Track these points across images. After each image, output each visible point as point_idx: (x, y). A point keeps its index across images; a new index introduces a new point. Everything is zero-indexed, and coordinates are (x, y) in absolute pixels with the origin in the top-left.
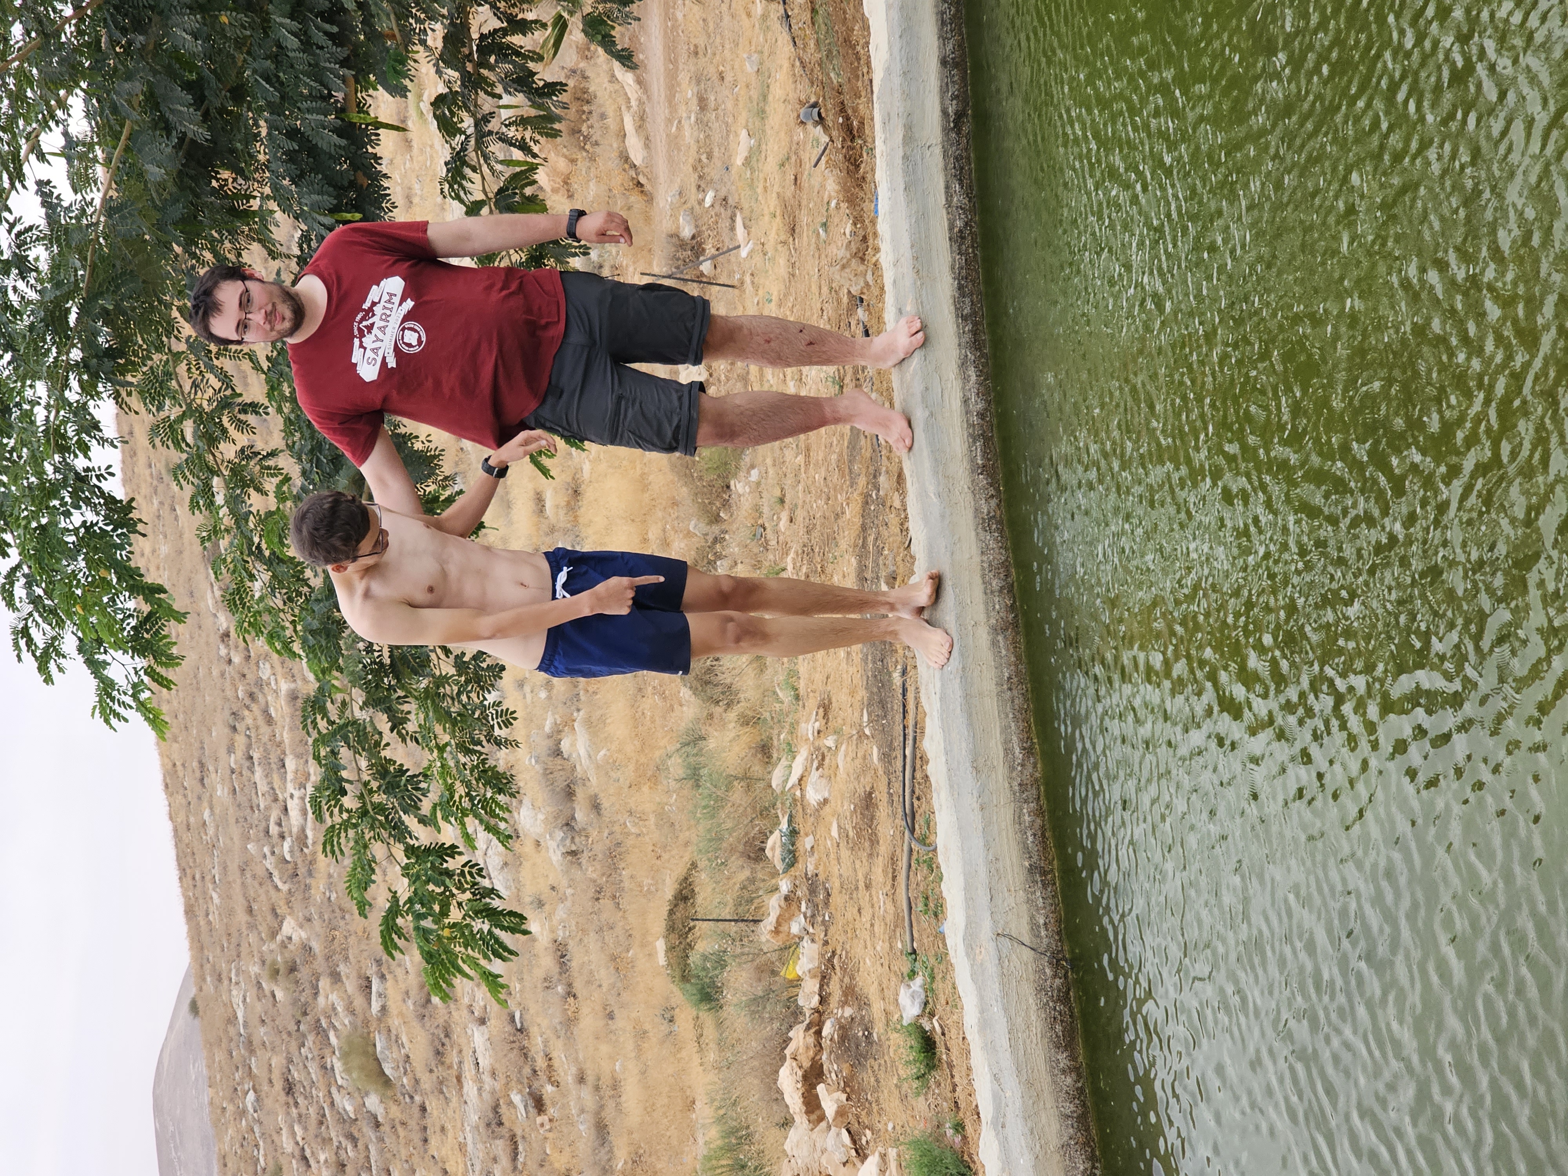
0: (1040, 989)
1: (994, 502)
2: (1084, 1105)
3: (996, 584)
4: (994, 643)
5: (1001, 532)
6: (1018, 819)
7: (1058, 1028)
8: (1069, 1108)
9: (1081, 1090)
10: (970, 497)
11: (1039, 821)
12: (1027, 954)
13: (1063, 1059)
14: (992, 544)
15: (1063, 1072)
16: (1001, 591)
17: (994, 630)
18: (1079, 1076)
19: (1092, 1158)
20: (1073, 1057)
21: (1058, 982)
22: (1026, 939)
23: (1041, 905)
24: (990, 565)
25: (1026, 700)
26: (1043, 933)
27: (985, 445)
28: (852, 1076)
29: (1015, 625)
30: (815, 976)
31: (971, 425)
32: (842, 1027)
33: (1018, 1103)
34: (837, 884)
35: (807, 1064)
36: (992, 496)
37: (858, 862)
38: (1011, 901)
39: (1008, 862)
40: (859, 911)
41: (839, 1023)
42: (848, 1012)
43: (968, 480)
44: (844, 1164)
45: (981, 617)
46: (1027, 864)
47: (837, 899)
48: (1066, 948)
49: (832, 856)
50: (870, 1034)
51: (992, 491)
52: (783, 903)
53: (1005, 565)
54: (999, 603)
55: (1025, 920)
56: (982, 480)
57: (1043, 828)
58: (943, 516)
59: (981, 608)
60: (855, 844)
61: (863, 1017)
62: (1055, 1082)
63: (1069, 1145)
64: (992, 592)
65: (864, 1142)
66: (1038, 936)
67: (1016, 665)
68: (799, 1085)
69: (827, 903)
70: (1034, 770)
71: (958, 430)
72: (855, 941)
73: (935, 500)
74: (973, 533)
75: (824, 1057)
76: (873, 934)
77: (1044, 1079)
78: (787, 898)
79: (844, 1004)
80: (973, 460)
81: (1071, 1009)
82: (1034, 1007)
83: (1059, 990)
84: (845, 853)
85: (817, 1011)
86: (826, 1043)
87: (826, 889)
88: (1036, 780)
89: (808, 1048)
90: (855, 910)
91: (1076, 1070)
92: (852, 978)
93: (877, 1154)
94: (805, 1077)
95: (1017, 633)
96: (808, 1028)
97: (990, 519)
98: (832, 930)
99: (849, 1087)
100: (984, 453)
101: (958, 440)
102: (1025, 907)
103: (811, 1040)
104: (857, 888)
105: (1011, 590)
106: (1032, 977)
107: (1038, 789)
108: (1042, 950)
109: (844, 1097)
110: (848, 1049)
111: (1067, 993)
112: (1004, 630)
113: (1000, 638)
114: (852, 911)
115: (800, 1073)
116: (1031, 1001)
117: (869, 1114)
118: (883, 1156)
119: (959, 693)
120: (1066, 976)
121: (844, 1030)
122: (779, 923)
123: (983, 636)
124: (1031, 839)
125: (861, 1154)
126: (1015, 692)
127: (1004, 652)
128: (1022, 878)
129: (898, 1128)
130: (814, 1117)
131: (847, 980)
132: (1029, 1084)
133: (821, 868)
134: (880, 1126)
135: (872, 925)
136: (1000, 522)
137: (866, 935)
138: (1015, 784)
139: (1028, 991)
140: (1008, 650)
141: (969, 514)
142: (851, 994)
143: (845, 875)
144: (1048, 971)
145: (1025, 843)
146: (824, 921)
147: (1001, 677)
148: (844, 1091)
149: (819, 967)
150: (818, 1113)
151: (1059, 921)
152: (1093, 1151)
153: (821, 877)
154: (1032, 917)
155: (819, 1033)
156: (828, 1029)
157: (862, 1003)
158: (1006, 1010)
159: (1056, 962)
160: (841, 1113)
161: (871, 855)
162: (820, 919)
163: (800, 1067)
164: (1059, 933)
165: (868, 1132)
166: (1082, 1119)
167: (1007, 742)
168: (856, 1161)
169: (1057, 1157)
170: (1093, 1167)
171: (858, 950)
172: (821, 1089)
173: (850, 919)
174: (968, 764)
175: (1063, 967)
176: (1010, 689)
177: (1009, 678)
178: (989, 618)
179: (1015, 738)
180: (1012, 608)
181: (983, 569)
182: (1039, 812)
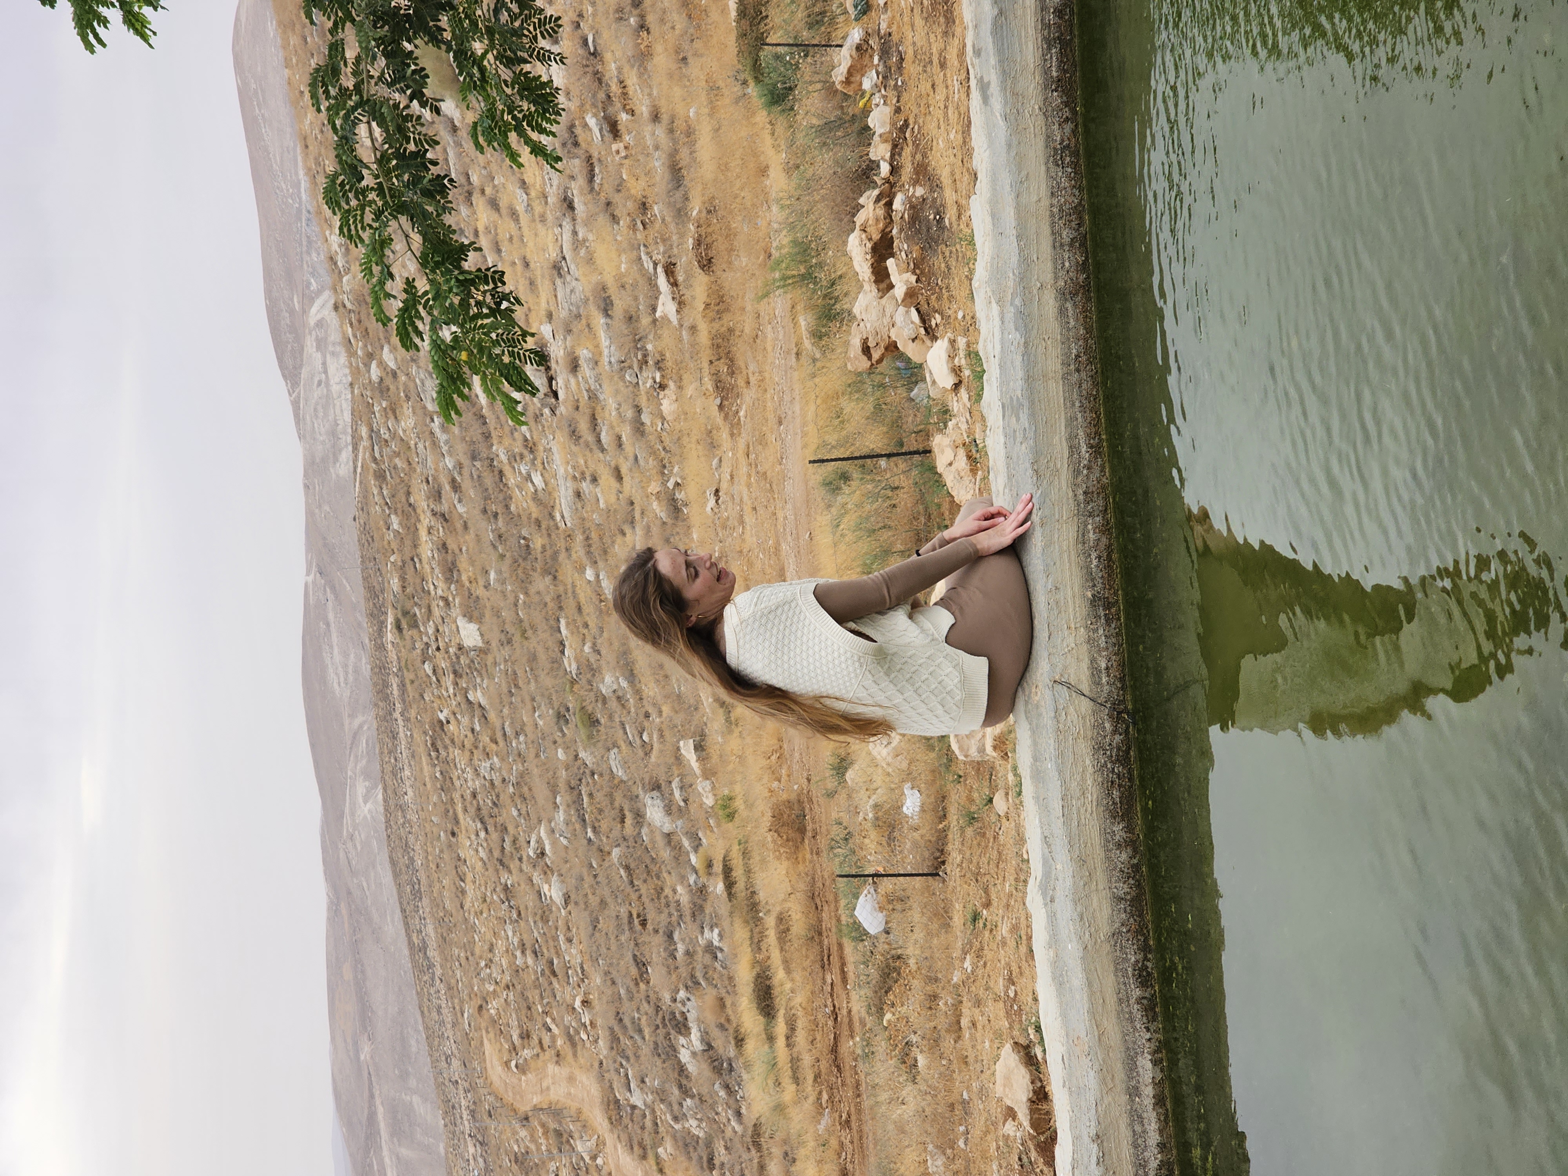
0: (1099, 748)
1: (1068, 127)
2: (1138, 885)
3: (1067, 235)
4: (1062, 311)
5: (1075, 165)
6: (1082, 538)
7: (1116, 793)
8: (1123, 889)
9: (1136, 868)
10: (1041, 120)
11: (1104, 540)
12: (1085, 706)
13: (1118, 828)
14: (1065, 183)
15: (1119, 846)
16: (1071, 245)
17: (1063, 295)
18: (1135, 851)
19: (1145, 948)
20: (1129, 829)
21: (1118, 738)
22: (1085, 687)
23: (1103, 645)
24: (1061, 210)
25: (1095, 384)
26: (1104, 680)
27: (1062, 54)
28: (923, 259)
29: (1085, 288)
30: (886, 141)
31: (1046, 26)
32: (912, 207)
33: (1069, 882)
34: (910, 52)
35: (876, 236)
36: (1067, 119)
37: (932, 36)
38: (1071, 641)
39: (1070, 593)
40: (933, 85)
41: (910, 202)
42: (920, 191)
43: (1041, 98)
44: (913, 340)
45: (1049, 277)
46: (1089, 594)
47: (911, 68)
48: (1129, 697)
49: (906, 19)
50: (942, 218)
51: (1067, 113)
52: (854, 53)
53: (1078, 211)
54: (1070, 259)
55: (1085, 664)
56: (1056, 98)
57: (1109, 547)
58: (1009, 146)
59: (1049, 265)
60: (929, 15)
61: (934, 200)
62: (1108, 858)
63: (1120, 933)
64: (1062, 245)
65: (933, 323)
66: (1098, 684)
67: (1086, 340)
68: (869, 257)
69: (900, 68)
70: (1100, 476)
71: (1031, 32)
72: (929, 118)
73: (1001, 123)
74: (1043, 168)
75: (895, 232)
76: (946, 114)
77: (1098, 853)
78: (859, 48)
79: (915, 182)
80: (1046, 72)
81: (1130, 771)
82: (1091, 770)
83: (1119, 749)
84: (919, 22)
85: (887, 181)
86: (896, 217)
87: (900, 53)
88: (1104, 488)
89: (877, 220)
90: (929, 85)
91: (1131, 844)
92: (924, 156)
93: (946, 340)
94: (875, 249)
95: (1089, 299)
96: (878, 199)
97: (1063, 150)
98: (905, 97)
99: (918, 267)
100: (1060, 62)
101: (1030, 45)
102: (1085, 647)
103: (881, 212)
104: (931, 62)
105: (1083, 245)
106: (1089, 734)
107: (1106, 498)
108: (1101, 700)
109: (913, 278)
110: (919, 231)
111: (1127, 752)
112: (1074, 294)
113: (1069, 305)
114: (925, 87)
115: (869, 245)
116: (1088, 762)
117: (939, 299)
118: (953, 342)
119: (1020, 374)
120: (1127, 732)
121: (916, 208)
122: (850, 73)
123: (1050, 303)
124: (1095, 562)
125: (931, 333)
126: (1083, 375)
127: (1072, 323)
128: (1085, 612)
129: (968, 318)
130: (883, 286)
131: (918, 157)
132: (1082, 861)
133: (894, 28)
134: (950, 312)
135: (946, 107)
136: (1075, 154)
137: (939, 114)
138: (1080, 491)
139: (1084, 749)
140: (1077, 320)
141: (1040, 143)
142: (923, 173)
143: (919, 44)
144: (1107, 725)
145: (1088, 567)
146: (896, 85)
147: (1067, 355)
148: (914, 273)
149: (890, 132)
150: (887, 281)
151: (1122, 665)
152: (1146, 940)
153: (895, 38)
154: (1093, 660)
155: (889, 205)
156: (898, 204)
157: (934, 185)
158: (1060, 772)
159: (1117, 713)
160: (911, 294)
161: (946, 33)
162: (893, 83)
163: (870, 239)
164: (1122, 679)
165: (937, 315)
166: (1135, 904)
167: (1072, 438)
168: (925, 338)
169: (1107, 948)
170: (1146, 959)
171: (931, 127)
172: (890, 263)
173: (923, 92)
174: (1028, 465)
175: (1124, 721)
176: (1078, 370)
177: (1077, 356)
178: (1056, 278)
179: (1081, 433)
180: (1083, 267)
181: (1052, 215)
182: (1105, 529)
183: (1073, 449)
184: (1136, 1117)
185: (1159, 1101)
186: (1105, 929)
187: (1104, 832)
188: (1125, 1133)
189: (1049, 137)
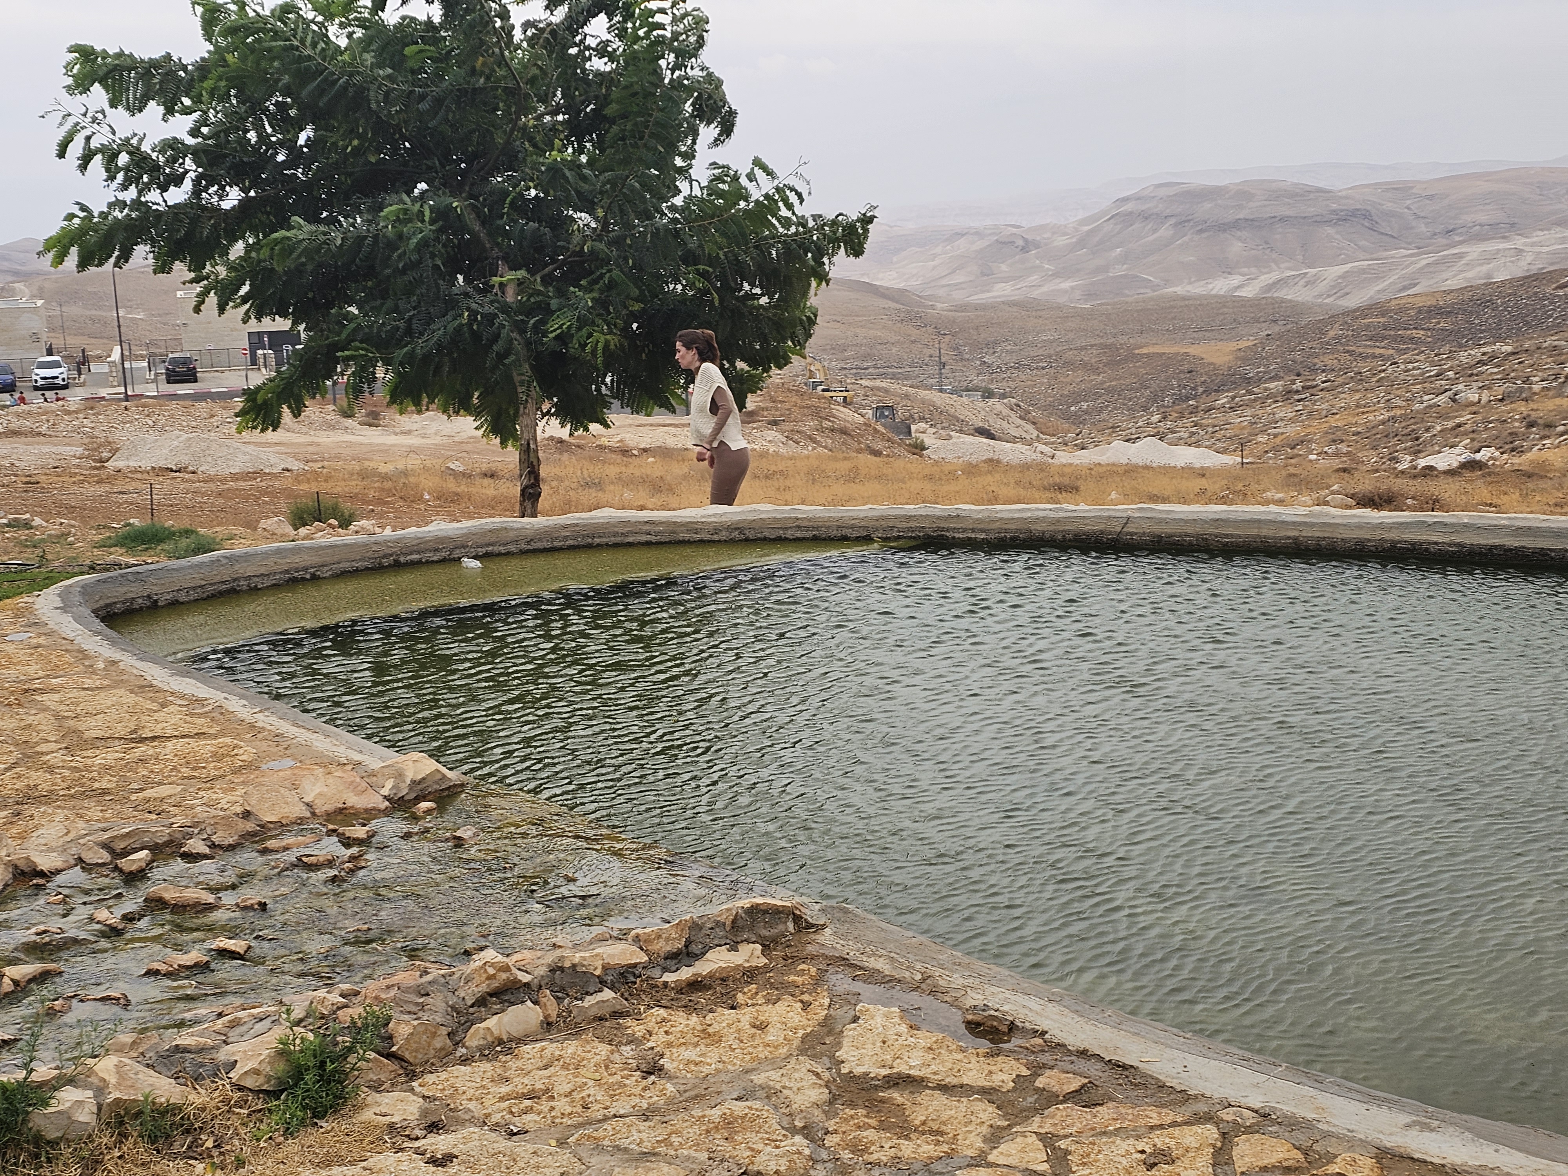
10: (1378, 538)
12: (1118, 529)
21: (1104, 538)
31: (1421, 543)
39: (1165, 528)
43: (1388, 539)
45: (1305, 534)
55: (1135, 531)
56: (1387, 545)
59: (1310, 535)
62: (1060, 532)
63: (1031, 532)
64: (1319, 540)
66: (1125, 534)
73: (1377, 523)
77: (1061, 526)
80: (1400, 542)
82: (1094, 528)
83: (1100, 538)
100: (1405, 547)
101: (1413, 537)
108: (1119, 535)
112: (1294, 542)
113: (1290, 540)
116: (1097, 528)
154: (1136, 534)
181: (1333, 538)
183: (1227, 536)
184: (964, 530)
185: (970, 539)
186: (1033, 528)
187: (1069, 531)
188: (959, 526)
189: (1369, 540)
